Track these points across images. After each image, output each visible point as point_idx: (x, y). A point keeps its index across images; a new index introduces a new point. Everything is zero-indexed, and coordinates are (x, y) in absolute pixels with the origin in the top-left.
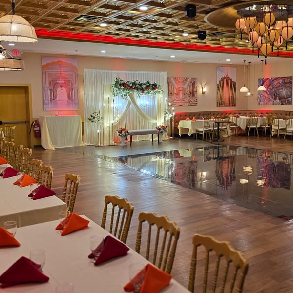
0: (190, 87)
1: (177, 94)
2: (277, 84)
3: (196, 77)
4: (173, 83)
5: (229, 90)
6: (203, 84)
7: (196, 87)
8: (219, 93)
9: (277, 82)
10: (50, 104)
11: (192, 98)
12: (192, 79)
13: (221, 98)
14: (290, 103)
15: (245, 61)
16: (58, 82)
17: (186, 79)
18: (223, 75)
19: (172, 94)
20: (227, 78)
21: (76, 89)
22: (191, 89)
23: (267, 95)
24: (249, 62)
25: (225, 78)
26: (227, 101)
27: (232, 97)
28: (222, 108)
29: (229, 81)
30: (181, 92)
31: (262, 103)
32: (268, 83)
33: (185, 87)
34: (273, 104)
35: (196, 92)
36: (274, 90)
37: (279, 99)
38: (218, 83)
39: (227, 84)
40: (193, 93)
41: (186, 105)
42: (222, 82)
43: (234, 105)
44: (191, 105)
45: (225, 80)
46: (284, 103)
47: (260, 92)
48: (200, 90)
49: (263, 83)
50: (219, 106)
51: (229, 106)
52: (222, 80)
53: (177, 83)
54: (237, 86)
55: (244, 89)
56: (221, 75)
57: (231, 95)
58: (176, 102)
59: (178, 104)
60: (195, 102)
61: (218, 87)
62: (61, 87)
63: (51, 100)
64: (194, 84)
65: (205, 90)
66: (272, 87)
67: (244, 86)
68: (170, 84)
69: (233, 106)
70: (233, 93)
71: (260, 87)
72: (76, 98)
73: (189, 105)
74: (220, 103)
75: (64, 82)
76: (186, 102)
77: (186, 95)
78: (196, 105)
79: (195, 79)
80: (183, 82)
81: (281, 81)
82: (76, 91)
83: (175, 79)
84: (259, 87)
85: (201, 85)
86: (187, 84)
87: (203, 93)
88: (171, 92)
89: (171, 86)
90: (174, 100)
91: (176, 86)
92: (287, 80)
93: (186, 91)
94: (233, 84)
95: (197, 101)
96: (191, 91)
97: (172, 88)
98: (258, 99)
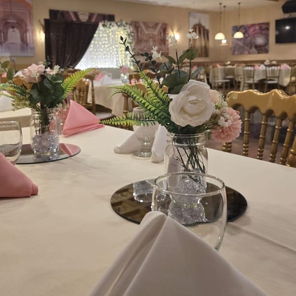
0: (161, 34)
1: (147, 41)
2: (254, 31)
3: (167, 22)
4: (142, 28)
5: (202, 39)
6: (175, 30)
9: (253, 29)
11: (163, 47)
12: (163, 24)
14: (266, 52)
15: (220, 4)
16: (8, 21)
17: (157, 25)
18: (196, 22)
19: (141, 40)
20: (200, 26)
21: (31, 32)
22: (162, 36)
23: (241, 44)
25: (197, 25)
26: (200, 51)
29: (202, 29)
30: (151, 40)
31: (236, 53)
32: (243, 31)
33: (156, 33)
34: (249, 54)
36: (249, 39)
37: (255, 47)
39: (200, 32)
40: (164, 41)
43: (207, 55)
44: (162, 54)
45: (197, 27)
46: (260, 52)
49: (239, 29)
51: (202, 56)
52: (195, 27)
53: (147, 28)
54: (210, 35)
55: (220, 36)
56: (194, 21)
57: (203, 44)
58: (146, 50)
60: (166, 51)
62: (13, 27)
63: (1, 44)
64: (165, 30)
65: (177, 37)
66: (247, 35)
68: (139, 30)
69: (205, 56)
70: (206, 43)
71: (237, 33)
72: (32, 42)
77: (157, 43)
78: (167, 54)
79: (166, 24)
80: (153, 27)
81: (257, 28)
82: (31, 34)
83: (145, 24)
84: (233, 35)
85: (173, 32)
86: (157, 30)
88: (140, 38)
89: (141, 32)
90: (144, 47)
91: (146, 32)
92: (264, 27)
93: (157, 38)
94: (205, 32)
95: (168, 50)
96: (162, 38)
97: (141, 34)
98: (232, 49)
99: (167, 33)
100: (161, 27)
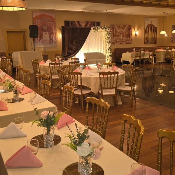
0: (127, 31)
1: (119, 36)
3: (131, 25)
4: (116, 29)
5: (152, 33)
6: (136, 29)
7: (131, 31)
8: (146, 35)
10: (39, 43)
11: (128, 39)
15: (164, 13)
16: (43, 28)
17: (125, 26)
18: (149, 23)
19: (115, 36)
21: (54, 33)
24: (167, 14)
26: (151, 41)
27: (154, 38)
29: (153, 27)
30: (121, 34)
31: (174, 41)
33: (124, 31)
35: (131, 34)
38: (145, 28)
39: (151, 29)
41: (124, 43)
42: (148, 28)
43: (155, 43)
44: (128, 43)
45: (150, 26)
47: (173, 34)
48: (133, 33)
50: (146, 44)
51: (152, 44)
52: (148, 26)
53: (119, 29)
54: (157, 31)
55: (163, 32)
56: (148, 23)
57: (153, 36)
58: (118, 41)
59: (119, 42)
60: (130, 41)
61: (145, 31)
62: (45, 31)
63: (39, 40)
65: (137, 33)
67: (163, 30)
68: (114, 29)
69: (154, 44)
70: (155, 36)
72: (55, 39)
73: (127, 43)
74: (147, 41)
75: (47, 28)
76: (124, 41)
77: (125, 37)
78: (131, 43)
80: (123, 28)
82: (55, 34)
83: (118, 26)
84: (172, 31)
85: (135, 30)
86: (125, 29)
87: (136, 35)
88: (115, 34)
89: (115, 31)
90: (117, 40)
91: (119, 31)
93: (125, 34)
94: (155, 29)
95: (131, 41)
96: (128, 34)
97: (115, 32)
98: (171, 39)
100: (128, 28)
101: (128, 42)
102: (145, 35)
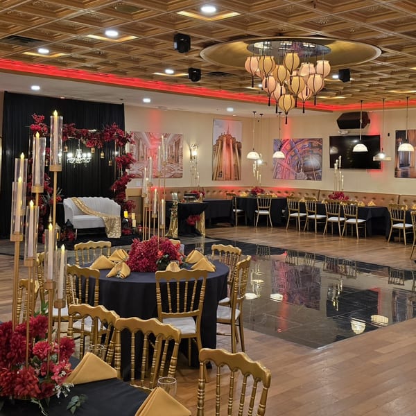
0: (172, 147)
2: (302, 148)
4: (144, 140)
5: (230, 154)
6: (193, 143)
7: (182, 149)
9: (301, 146)
11: (174, 166)
12: (176, 135)
13: (219, 167)
14: (319, 178)
15: (254, 112)
17: (166, 136)
18: (223, 131)
19: (143, 157)
20: (228, 137)
22: (174, 151)
23: (286, 164)
24: (261, 115)
25: (225, 136)
26: (228, 172)
27: (234, 165)
28: (219, 182)
29: (231, 141)
31: (279, 176)
32: (289, 147)
34: (296, 179)
35: (182, 156)
36: (296, 158)
37: (305, 171)
38: (215, 143)
39: (228, 145)
40: (176, 158)
41: (165, 176)
42: (220, 142)
43: (238, 178)
44: (174, 176)
45: (225, 139)
46: (311, 177)
47: (275, 159)
48: (187, 154)
49: (281, 146)
50: (216, 179)
51: (231, 179)
52: (221, 139)
53: (151, 141)
54: (242, 150)
55: (252, 155)
56: (219, 131)
57: (233, 163)
60: (180, 172)
61: (215, 149)
64: (177, 144)
65: (195, 153)
66: (293, 153)
67: (254, 150)
68: (141, 142)
69: (236, 179)
70: (237, 160)
71: (277, 153)
73: (170, 177)
74: (217, 175)
76: (165, 171)
78: (181, 176)
79: (180, 136)
81: (307, 144)
83: (149, 134)
84: (275, 152)
85: (189, 145)
87: (192, 158)
88: (141, 154)
89: (143, 146)
91: (151, 146)
92: (315, 144)
94: (236, 145)
95: (182, 171)
96: (174, 154)
97: (143, 149)
98: (273, 170)
99: (180, 147)
100: (173, 140)
101: (173, 172)
102: (213, 159)
